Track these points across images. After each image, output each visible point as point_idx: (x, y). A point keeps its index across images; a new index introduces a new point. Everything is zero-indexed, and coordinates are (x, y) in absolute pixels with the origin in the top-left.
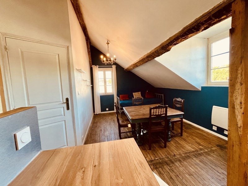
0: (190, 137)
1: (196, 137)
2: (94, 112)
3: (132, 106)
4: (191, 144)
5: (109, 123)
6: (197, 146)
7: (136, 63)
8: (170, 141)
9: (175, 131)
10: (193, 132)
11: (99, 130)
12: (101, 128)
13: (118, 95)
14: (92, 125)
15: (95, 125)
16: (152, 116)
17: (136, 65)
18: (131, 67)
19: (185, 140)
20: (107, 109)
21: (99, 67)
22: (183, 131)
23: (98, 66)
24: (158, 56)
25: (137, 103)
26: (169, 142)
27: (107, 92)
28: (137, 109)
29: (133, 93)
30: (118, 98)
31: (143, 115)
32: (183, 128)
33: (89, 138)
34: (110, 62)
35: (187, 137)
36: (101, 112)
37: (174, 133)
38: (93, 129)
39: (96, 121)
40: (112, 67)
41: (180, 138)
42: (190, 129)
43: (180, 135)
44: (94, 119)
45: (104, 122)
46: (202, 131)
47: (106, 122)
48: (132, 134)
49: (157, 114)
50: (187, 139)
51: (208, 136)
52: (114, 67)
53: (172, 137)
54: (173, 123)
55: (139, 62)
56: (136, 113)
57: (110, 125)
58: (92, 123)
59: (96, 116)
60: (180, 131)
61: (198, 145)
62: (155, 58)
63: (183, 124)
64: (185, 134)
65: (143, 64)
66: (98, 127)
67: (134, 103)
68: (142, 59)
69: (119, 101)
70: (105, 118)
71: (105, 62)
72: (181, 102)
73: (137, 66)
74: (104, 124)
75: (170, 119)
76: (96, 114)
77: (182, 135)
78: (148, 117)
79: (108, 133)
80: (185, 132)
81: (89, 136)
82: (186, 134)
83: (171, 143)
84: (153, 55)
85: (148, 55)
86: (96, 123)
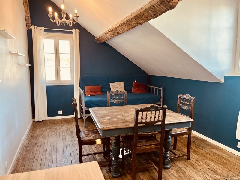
0: (202, 162)
1: (212, 160)
2: (34, 116)
3: (107, 106)
4: (202, 173)
5: (61, 138)
6: (212, 176)
7: (116, 28)
8: (168, 168)
9: (177, 151)
10: (207, 153)
11: (41, 150)
12: (45, 148)
13: (82, 87)
14: (27, 141)
15: (34, 141)
16: (139, 125)
17: (116, 32)
18: (108, 35)
19: (193, 166)
20: (60, 112)
21: (45, 30)
22: (191, 150)
23: (43, 28)
24: (156, 16)
25: (115, 101)
26: (166, 170)
27: (61, 79)
28: (113, 112)
29: (111, 84)
30: (82, 91)
31: (123, 122)
32: (192, 146)
33: (19, 166)
34: (66, 20)
35: (198, 160)
36: (49, 116)
37: (176, 155)
38: (28, 149)
39: (36, 135)
40: (71, 32)
41: (186, 164)
42: (203, 147)
43: (186, 157)
44: (33, 130)
45: (53, 136)
46: (222, 150)
47: (56, 135)
48: (105, 157)
49: (148, 120)
50: (196, 165)
51: (229, 159)
52: (76, 32)
53: (172, 160)
54: (175, 136)
55: (122, 25)
56: (112, 118)
57: (64, 141)
58: (27, 138)
59: (36, 124)
60: (186, 150)
61: (213, 173)
62: (150, 20)
63: (192, 139)
64: (193, 156)
65: (128, 30)
66: (39, 145)
67: (111, 101)
68: (128, 21)
69: (83, 97)
70: (54, 128)
71: (57, 20)
72: (190, 101)
73: (118, 34)
74: (52, 140)
75: (171, 130)
76: (38, 121)
77: (188, 158)
78: (132, 125)
79: (58, 155)
80: (195, 152)
81: (20, 163)
82: (195, 155)
83: (170, 172)
84: (146, 14)
85: (137, 14)
86: (36, 137)
